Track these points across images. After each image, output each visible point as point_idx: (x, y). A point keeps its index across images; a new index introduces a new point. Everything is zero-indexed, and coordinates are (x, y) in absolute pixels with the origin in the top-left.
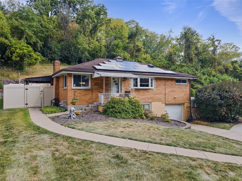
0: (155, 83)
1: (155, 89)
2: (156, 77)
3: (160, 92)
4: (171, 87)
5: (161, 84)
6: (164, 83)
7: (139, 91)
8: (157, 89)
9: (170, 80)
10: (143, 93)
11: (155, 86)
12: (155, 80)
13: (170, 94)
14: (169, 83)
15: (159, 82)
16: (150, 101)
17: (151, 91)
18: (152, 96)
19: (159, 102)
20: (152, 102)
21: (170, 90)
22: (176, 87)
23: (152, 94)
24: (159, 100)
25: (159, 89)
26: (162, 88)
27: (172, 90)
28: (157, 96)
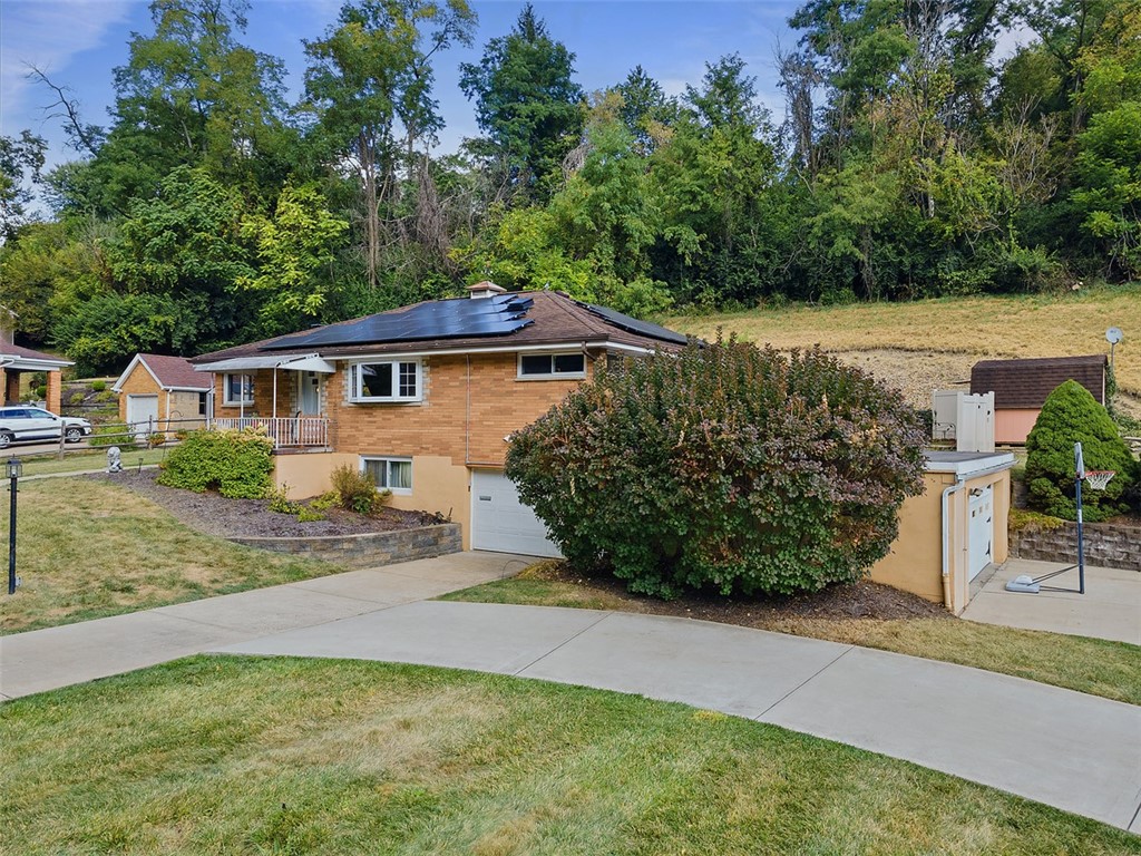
0: (428, 380)
1: (426, 403)
2: (431, 356)
3: (444, 416)
4: (493, 394)
5: (451, 384)
6: (461, 378)
7: (370, 411)
8: (434, 405)
9: (492, 364)
10: (384, 419)
11: (428, 391)
12: (428, 369)
13: (489, 426)
14: (486, 376)
15: (444, 376)
16: (408, 448)
17: (411, 410)
18: (416, 430)
19: (441, 455)
20: (417, 453)
21: (487, 406)
22: (515, 392)
23: (415, 422)
24: (443, 449)
25: (441, 405)
26: (455, 399)
27: (499, 407)
28: (435, 430)
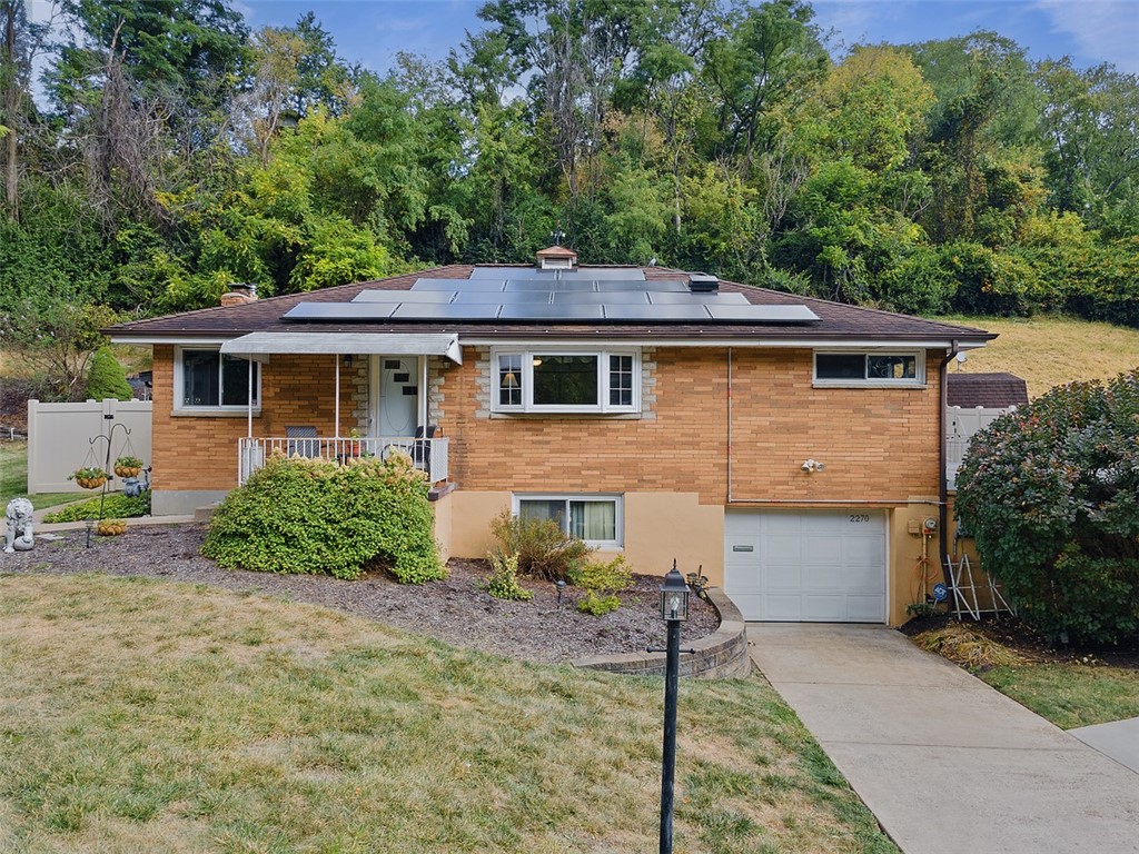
0: (653, 381)
1: (652, 416)
2: (657, 348)
3: (684, 435)
4: (774, 404)
5: (697, 389)
6: (715, 380)
7: (535, 426)
8: (665, 418)
9: (771, 363)
10: (565, 438)
11: (654, 399)
12: (653, 366)
13: (768, 449)
14: (762, 379)
15: (683, 377)
16: (614, 481)
17: (622, 425)
18: (630, 454)
19: (679, 490)
20: (632, 488)
21: (765, 421)
22: (813, 402)
23: (627, 443)
24: (683, 481)
25: (679, 418)
26: (704, 410)
27: (786, 423)
28: (667, 454)
